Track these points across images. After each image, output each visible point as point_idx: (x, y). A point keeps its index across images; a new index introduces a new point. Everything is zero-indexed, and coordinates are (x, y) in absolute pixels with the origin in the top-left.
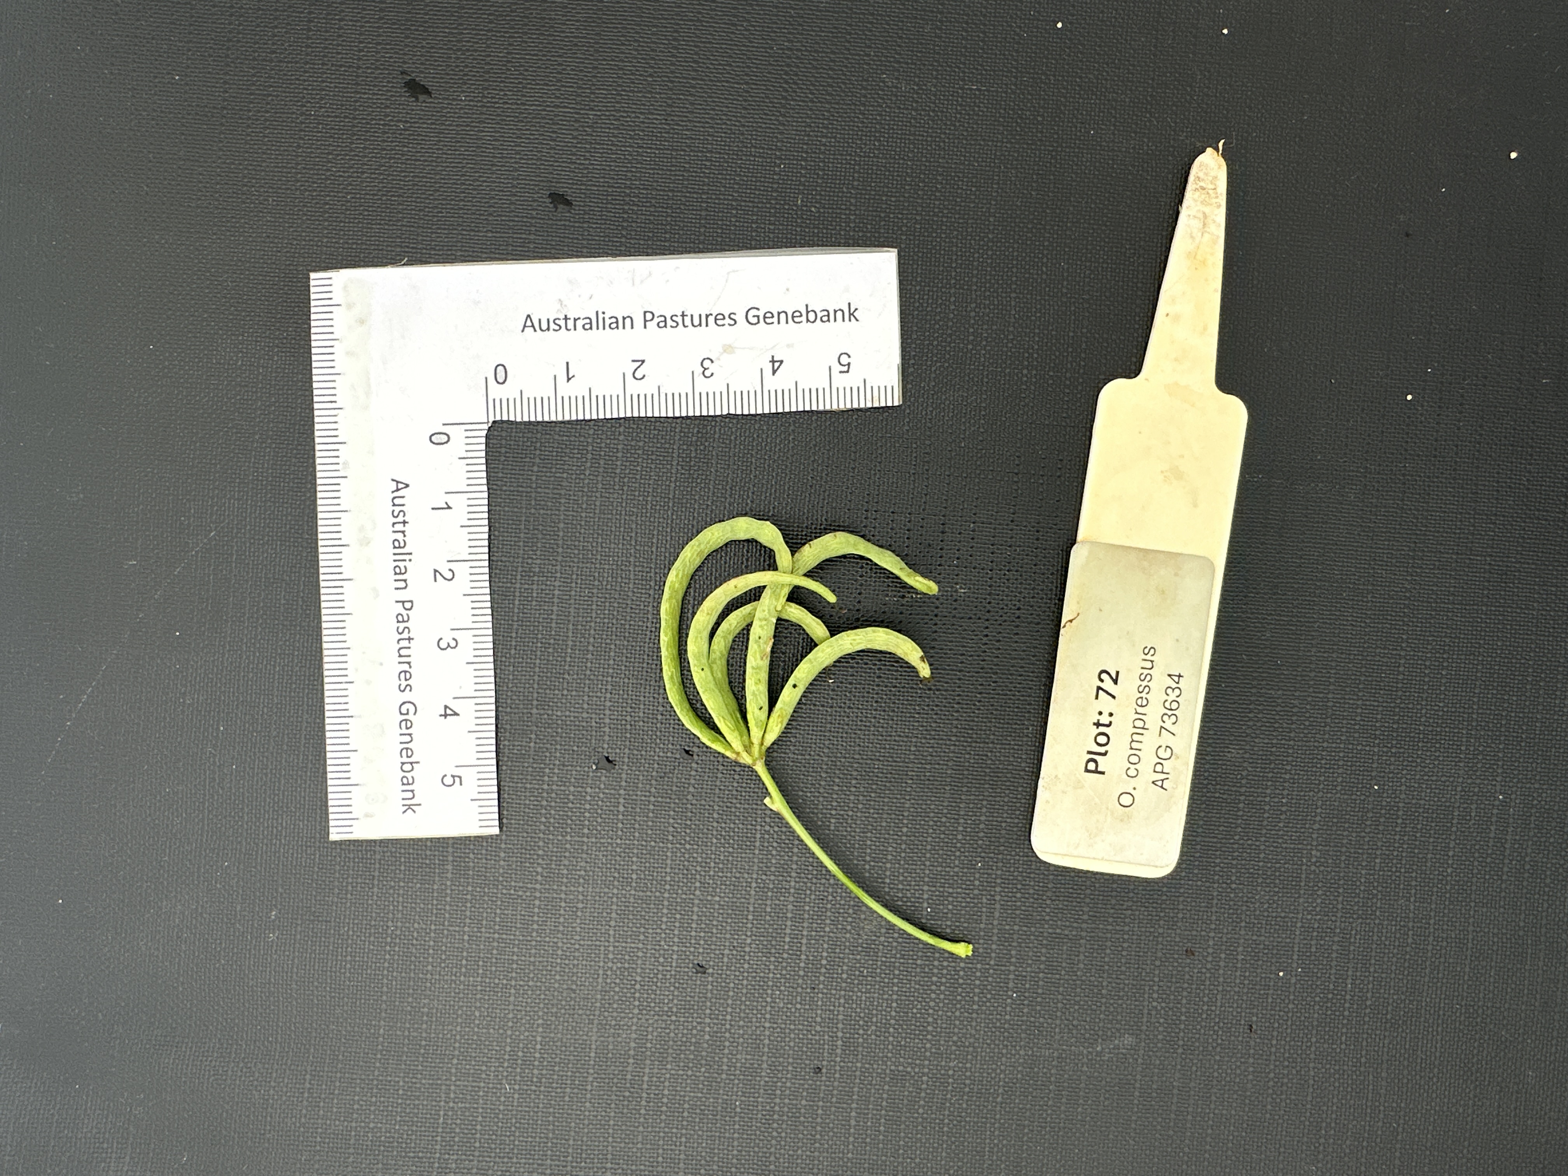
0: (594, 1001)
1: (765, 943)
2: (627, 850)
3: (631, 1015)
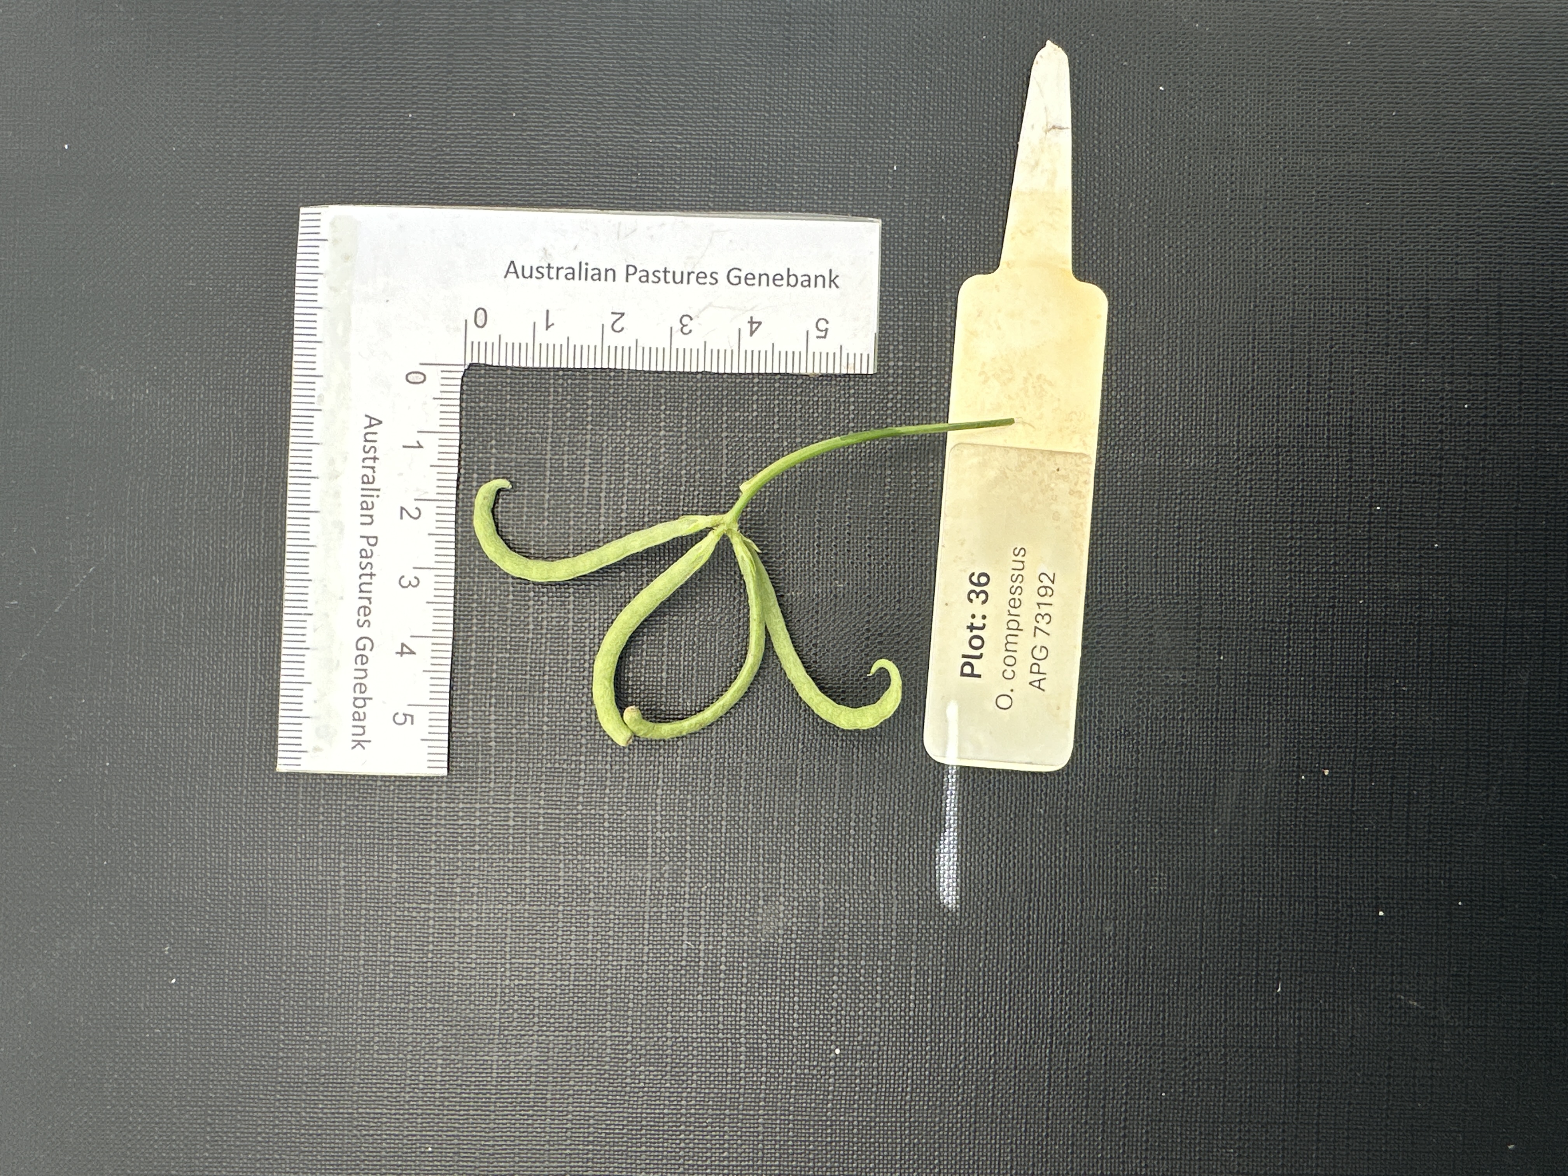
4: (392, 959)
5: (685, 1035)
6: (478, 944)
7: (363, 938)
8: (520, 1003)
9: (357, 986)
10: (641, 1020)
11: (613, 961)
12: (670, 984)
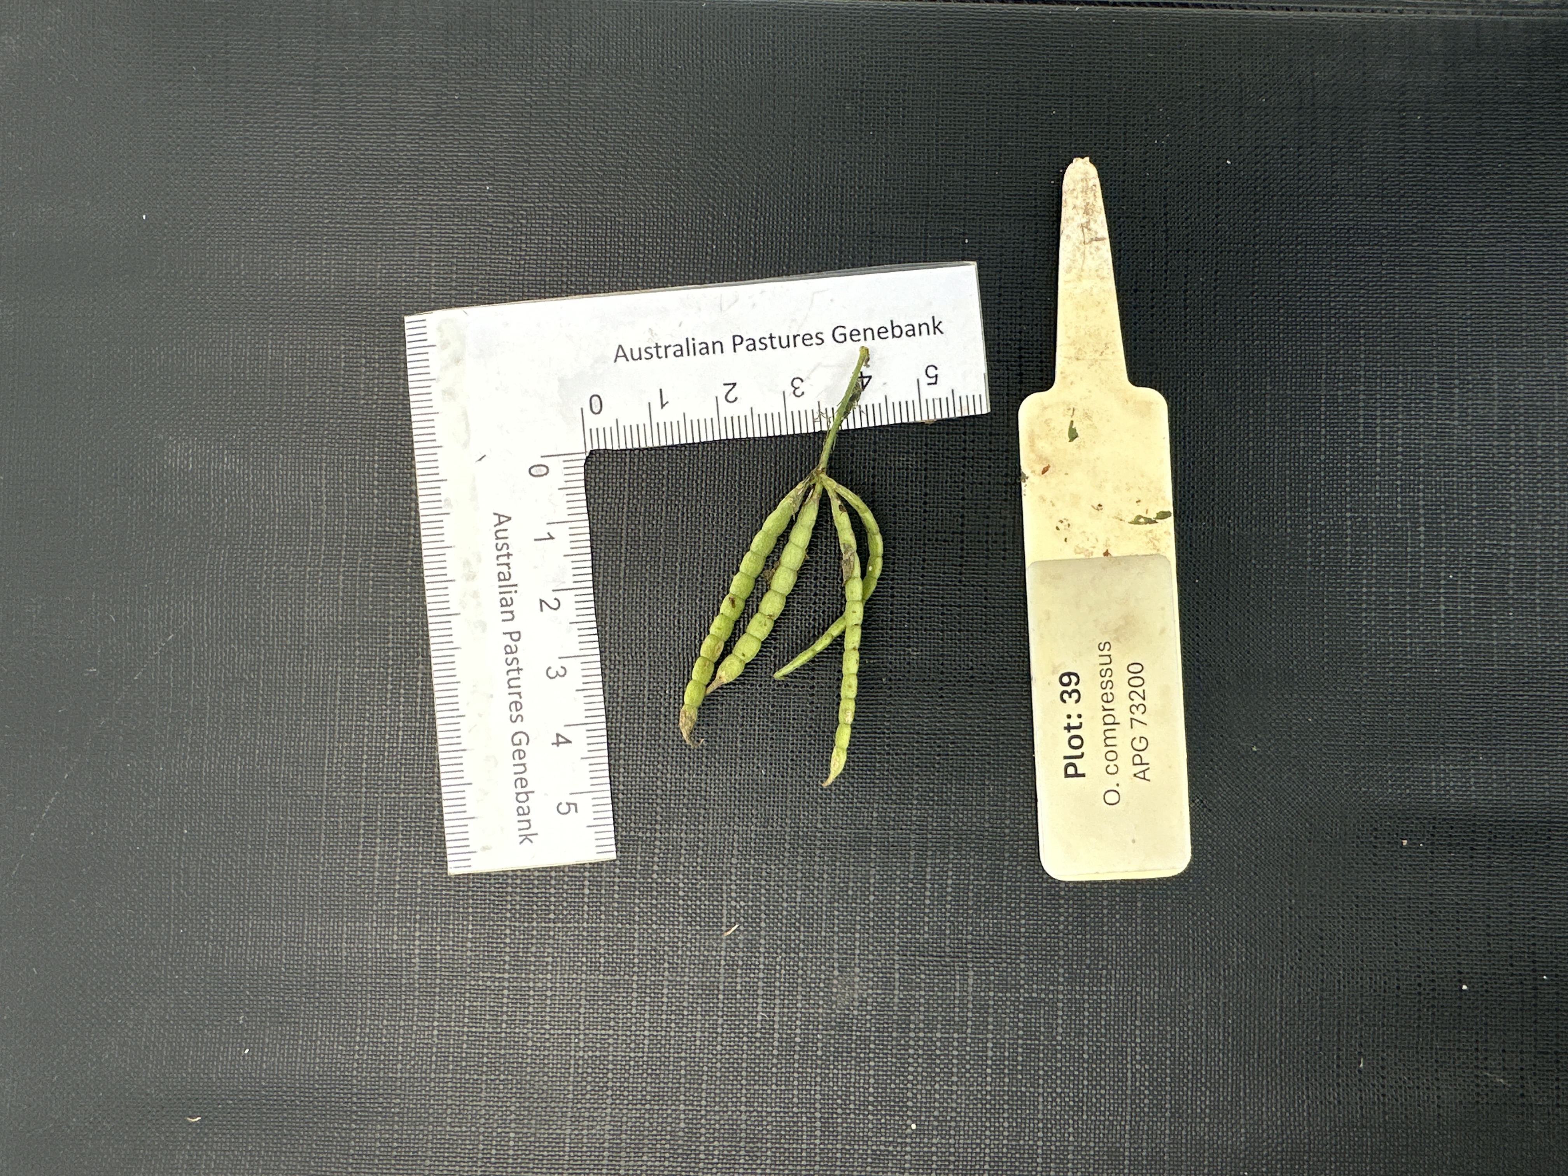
0: (566, 1092)
1: (737, 1023)
2: (594, 934)
3: (604, 1106)
4: (466, 1029)
5: (760, 1109)
6: (552, 1014)
7: (437, 1007)
8: (594, 1075)
9: (431, 1057)
10: (715, 1094)
11: (687, 1032)
12: (745, 1056)
